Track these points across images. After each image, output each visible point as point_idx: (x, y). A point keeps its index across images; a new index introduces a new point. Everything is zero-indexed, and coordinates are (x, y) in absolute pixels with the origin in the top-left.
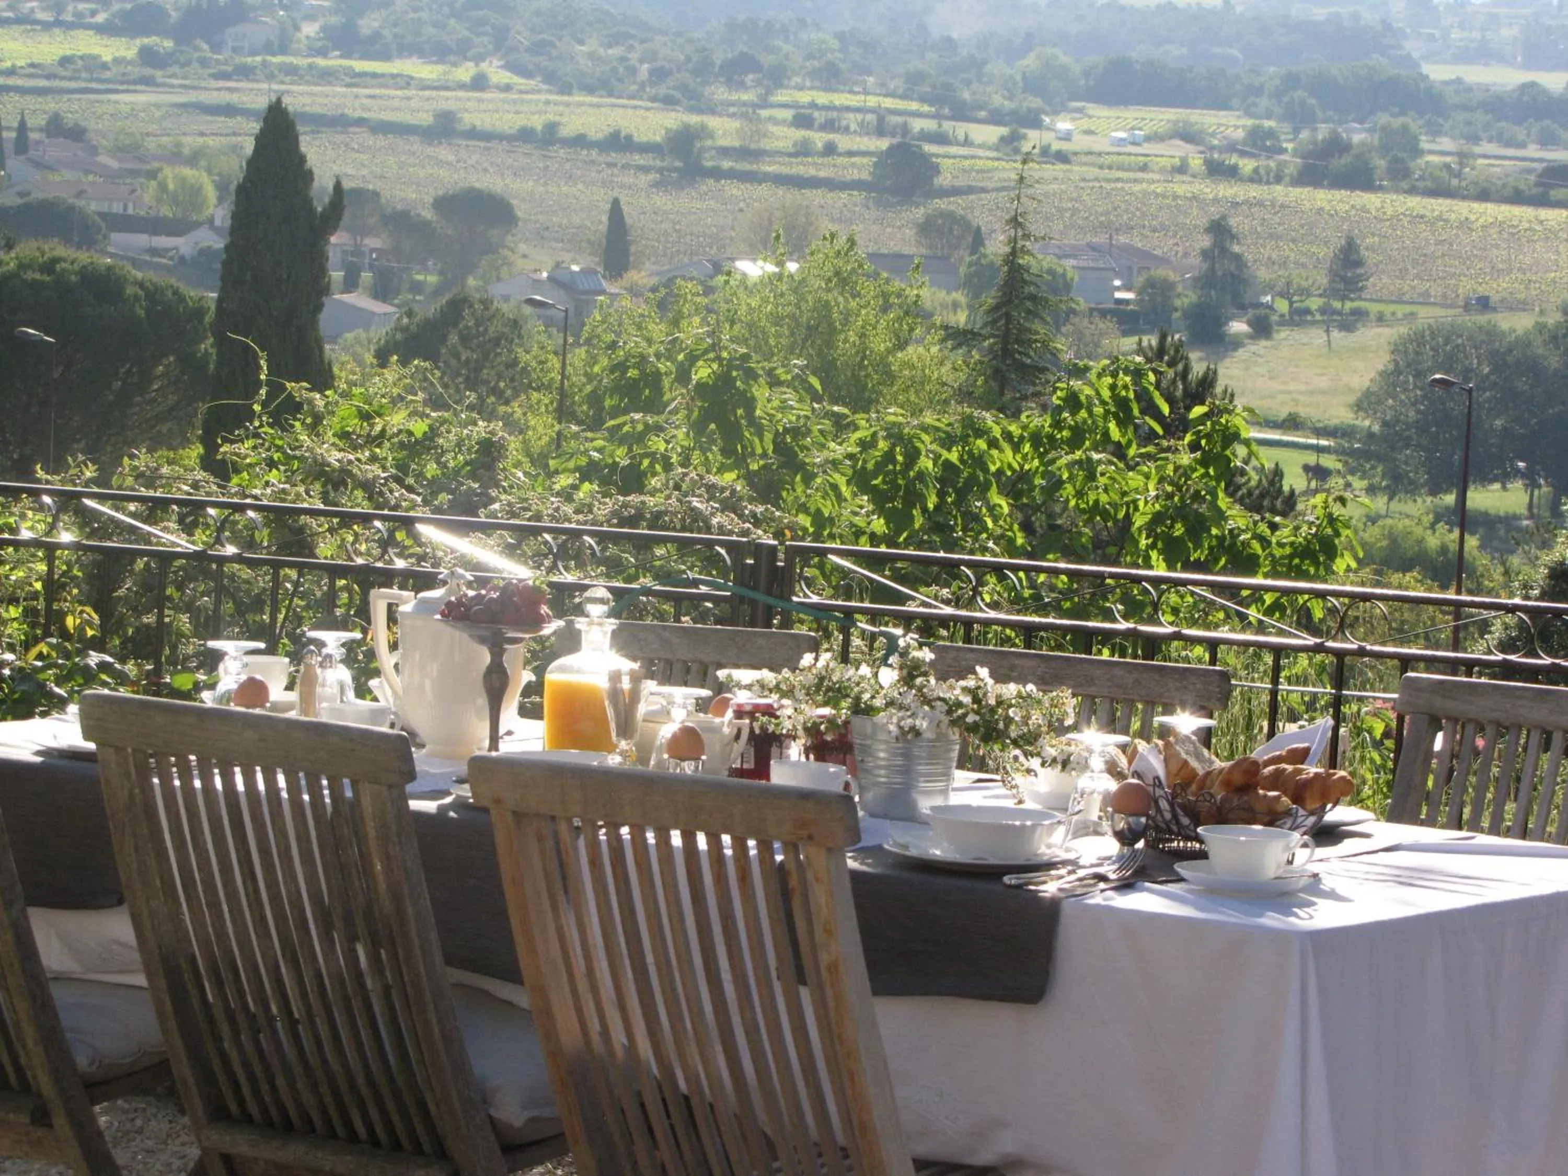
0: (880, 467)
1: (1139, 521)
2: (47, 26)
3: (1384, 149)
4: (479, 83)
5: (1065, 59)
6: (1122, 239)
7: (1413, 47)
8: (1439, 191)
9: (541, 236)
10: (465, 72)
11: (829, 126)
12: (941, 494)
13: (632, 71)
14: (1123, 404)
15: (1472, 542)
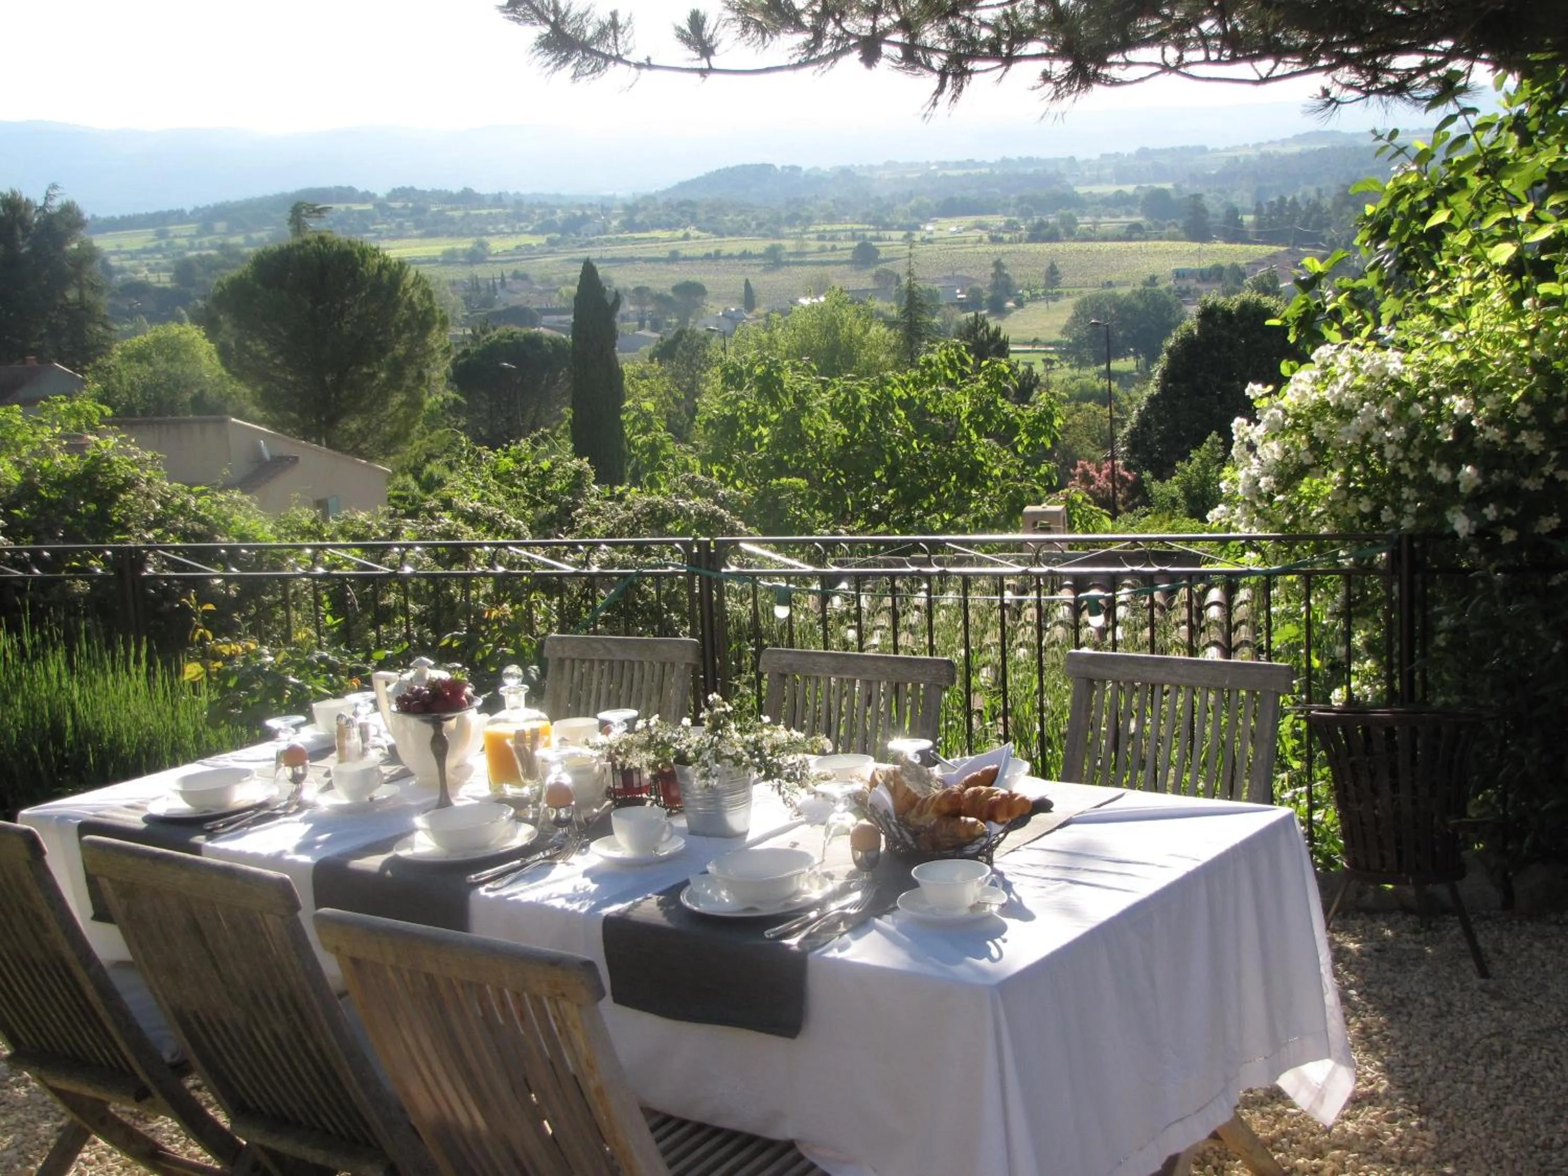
0: (842, 405)
1: (963, 416)
2: (509, 234)
3: (1062, 224)
4: (686, 237)
5: (927, 201)
6: (958, 273)
7: (1070, 181)
8: (1087, 239)
9: (718, 298)
10: (680, 233)
11: (832, 239)
12: (873, 413)
13: (749, 225)
14: (951, 361)
15: (1114, 385)
